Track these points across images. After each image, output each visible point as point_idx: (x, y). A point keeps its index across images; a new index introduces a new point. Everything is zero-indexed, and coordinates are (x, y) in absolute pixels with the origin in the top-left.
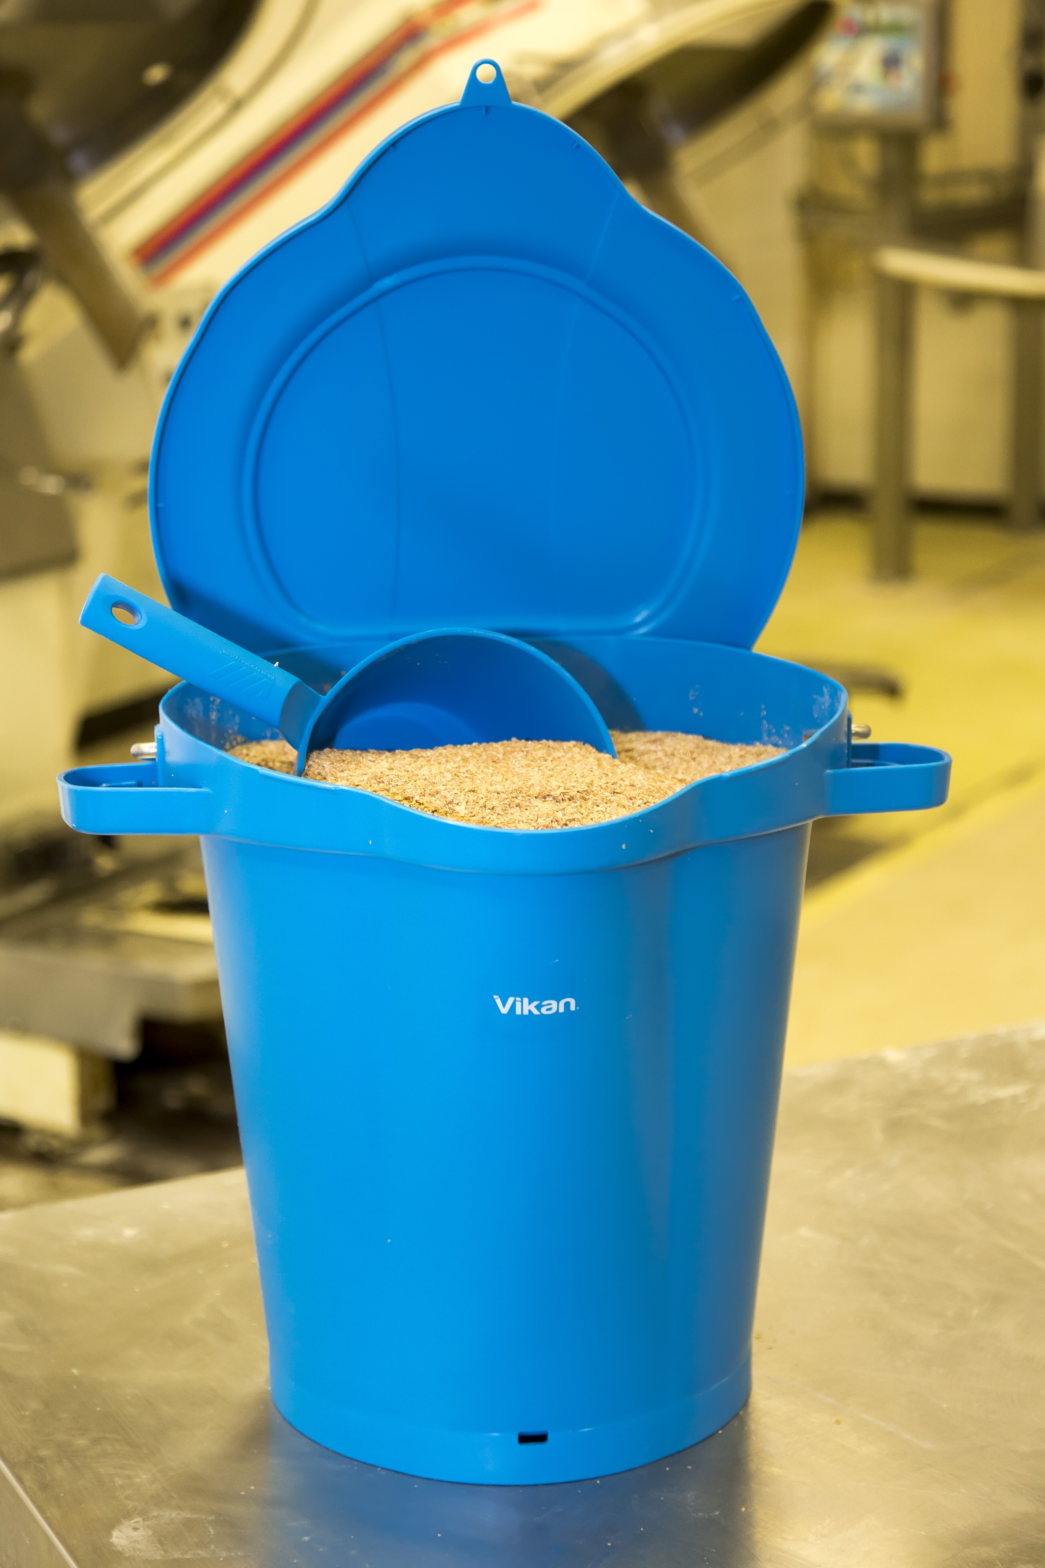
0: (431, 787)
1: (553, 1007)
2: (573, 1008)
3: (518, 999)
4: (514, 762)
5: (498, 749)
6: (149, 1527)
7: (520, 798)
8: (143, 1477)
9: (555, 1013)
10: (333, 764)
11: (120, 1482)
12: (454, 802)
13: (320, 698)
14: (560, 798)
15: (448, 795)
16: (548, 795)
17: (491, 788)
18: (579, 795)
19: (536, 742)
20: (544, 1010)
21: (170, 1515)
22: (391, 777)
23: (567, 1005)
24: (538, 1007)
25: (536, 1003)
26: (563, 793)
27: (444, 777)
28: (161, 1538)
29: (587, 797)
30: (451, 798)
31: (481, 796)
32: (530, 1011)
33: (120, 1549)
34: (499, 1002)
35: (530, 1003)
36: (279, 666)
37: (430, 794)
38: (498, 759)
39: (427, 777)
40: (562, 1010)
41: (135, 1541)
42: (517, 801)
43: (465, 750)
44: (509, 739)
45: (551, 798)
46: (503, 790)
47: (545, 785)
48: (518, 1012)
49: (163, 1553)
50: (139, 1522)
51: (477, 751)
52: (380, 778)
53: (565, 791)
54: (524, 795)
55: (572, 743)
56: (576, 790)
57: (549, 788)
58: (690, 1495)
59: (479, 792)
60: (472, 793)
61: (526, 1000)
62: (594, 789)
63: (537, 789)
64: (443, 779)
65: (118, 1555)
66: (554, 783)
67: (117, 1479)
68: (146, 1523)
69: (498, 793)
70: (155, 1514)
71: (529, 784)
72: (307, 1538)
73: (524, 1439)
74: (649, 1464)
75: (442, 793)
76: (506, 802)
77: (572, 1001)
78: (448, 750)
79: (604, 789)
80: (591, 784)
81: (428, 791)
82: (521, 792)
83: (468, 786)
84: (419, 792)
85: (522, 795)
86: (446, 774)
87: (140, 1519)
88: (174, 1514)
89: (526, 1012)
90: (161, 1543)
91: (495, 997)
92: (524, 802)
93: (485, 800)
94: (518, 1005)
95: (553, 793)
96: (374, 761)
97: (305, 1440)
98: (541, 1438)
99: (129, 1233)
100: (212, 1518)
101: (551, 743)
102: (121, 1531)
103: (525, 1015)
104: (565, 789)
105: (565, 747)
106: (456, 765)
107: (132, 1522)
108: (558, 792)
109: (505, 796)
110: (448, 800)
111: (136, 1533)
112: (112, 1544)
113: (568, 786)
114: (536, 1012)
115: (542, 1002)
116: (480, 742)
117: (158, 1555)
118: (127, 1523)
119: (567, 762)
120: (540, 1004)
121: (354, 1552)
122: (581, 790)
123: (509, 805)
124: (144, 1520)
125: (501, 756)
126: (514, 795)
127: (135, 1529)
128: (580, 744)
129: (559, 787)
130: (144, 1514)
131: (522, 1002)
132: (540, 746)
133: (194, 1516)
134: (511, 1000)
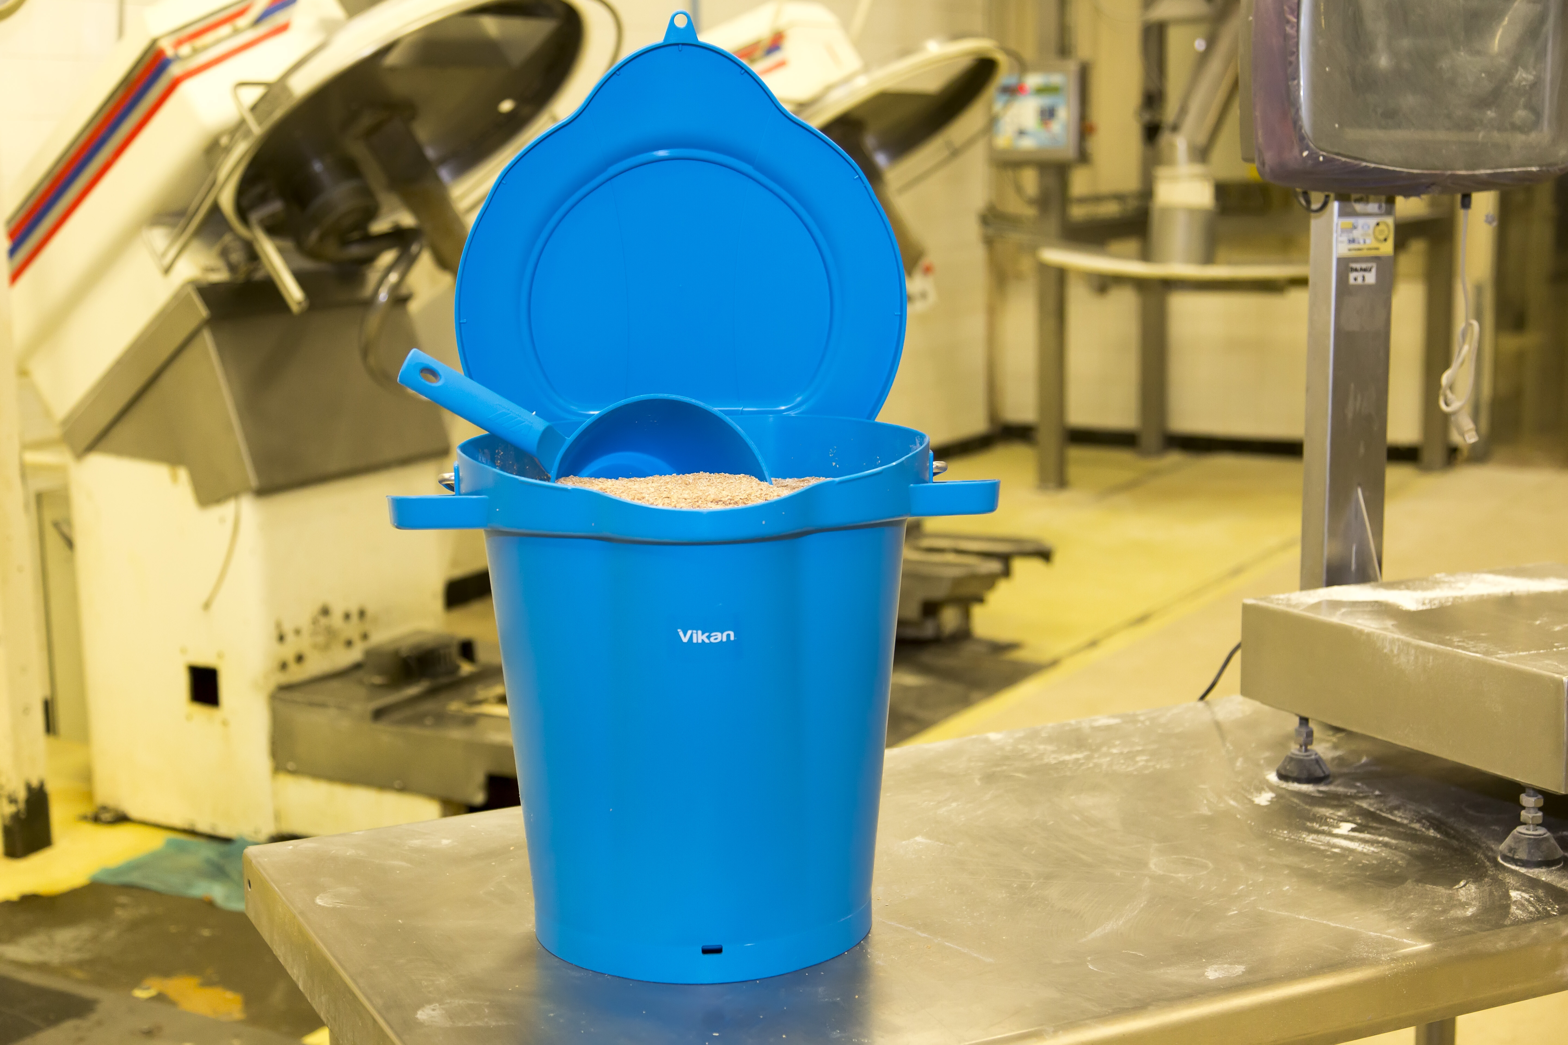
0: (639, 495)
1: (719, 637)
2: (732, 638)
3: (695, 631)
4: (700, 484)
5: (690, 477)
6: (443, 1008)
7: (700, 502)
8: (442, 981)
9: (719, 642)
10: (574, 483)
11: (426, 984)
12: (654, 504)
13: (566, 439)
14: (728, 503)
15: (651, 500)
16: (720, 501)
17: (681, 497)
18: (741, 501)
19: (717, 474)
20: (712, 639)
21: (458, 1002)
22: (612, 489)
23: (728, 636)
24: (709, 637)
25: (707, 634)
26: (730, 499)
27: (649, 490)
28: (451, 1015)
29: (747, 502)
30: (652, 502)
31: (673, 500)
32: (703, 640)
33: (422, 1021)
34: (681, 634)
35: (703, 634)
36: (536, 414)
37: (638, 499)
38: (689, 482)
39: (637, 489)
40: (725, 639)
41: (432, 1017)
42: (698, 504)
43: (667, 478)
44: (698, 472)
45: (722, 503)
46: (689, 498)
47: (718, 495)
48: (695, 641)
49: (451, 1023)
50: (436, 1006)
51: (675, 478)
52: (604, 490)
53: (731, 498)
54: (703, 500)
55: (742, 475)
56: (739, 498)
57: (720, 496)
58: (821, 990)
59: (672, 498)
60: (667, 499)
61: (700, 632)
62: (752, 498)
63: (712, 497)
64: (648, 491)
65: (421, 1024)
66: (724, 493)
67: (423, 982)
68: (441, 1006)
69: (685, 499)
70: (448, 1001)
71: (707, 494)
72: (552, 1015)
73: (706, 951)
74: (794, 971)
75: (646, 498)
76: (690, 504)
77: (732, 634)
78: (656, 478)
79: (759, 498)
80: (749, 495)
81: (636, 497)
82: (701, 498)
83: (665, 494)
84: (630, 497)
85: (702, 500)
86: (650, 488)
87: (437, 1005)
88: (461, 1002)
89: (700, 641)
90: (451, 1018)
91: (679, 630)
92: (702, 505)
93: (675, 502)
94: (695, 636)
95: (723, 499)
96: (603, 482)
97: (557, 960)
98: (718, 951)
99: (445, 842)
100: (488, 1003)
101: (727, 475)
102: (423, 1011)
103: (700, 643)
104: (731, 496)
105: (737, 478)
106: (659, 485)
107: (432, 1006)
108: (726, 499)
109: (690, 501)
110: (650, 502)
111: (434, 1012)
112: (417, 1018)
113: (733, 495)
114: (707, 641)
115: (711, 633)
116: (678, 474)
117: (448, 1024)
118: (428, 1007)
119: (736, 485)
120: (709, 635)
121: (584, 1022)
122: (742, 498)
123: (693, 506)
124: (440, 1005)
125: (691, 481)
126: (696, 500)
127: (434, 1010)
128: (748, 476)
129: (728, 496)
130: (441, 1002)
131: (697, 633)
132: (719, 476)
133: (475, 1003)
134: (689, 632)
